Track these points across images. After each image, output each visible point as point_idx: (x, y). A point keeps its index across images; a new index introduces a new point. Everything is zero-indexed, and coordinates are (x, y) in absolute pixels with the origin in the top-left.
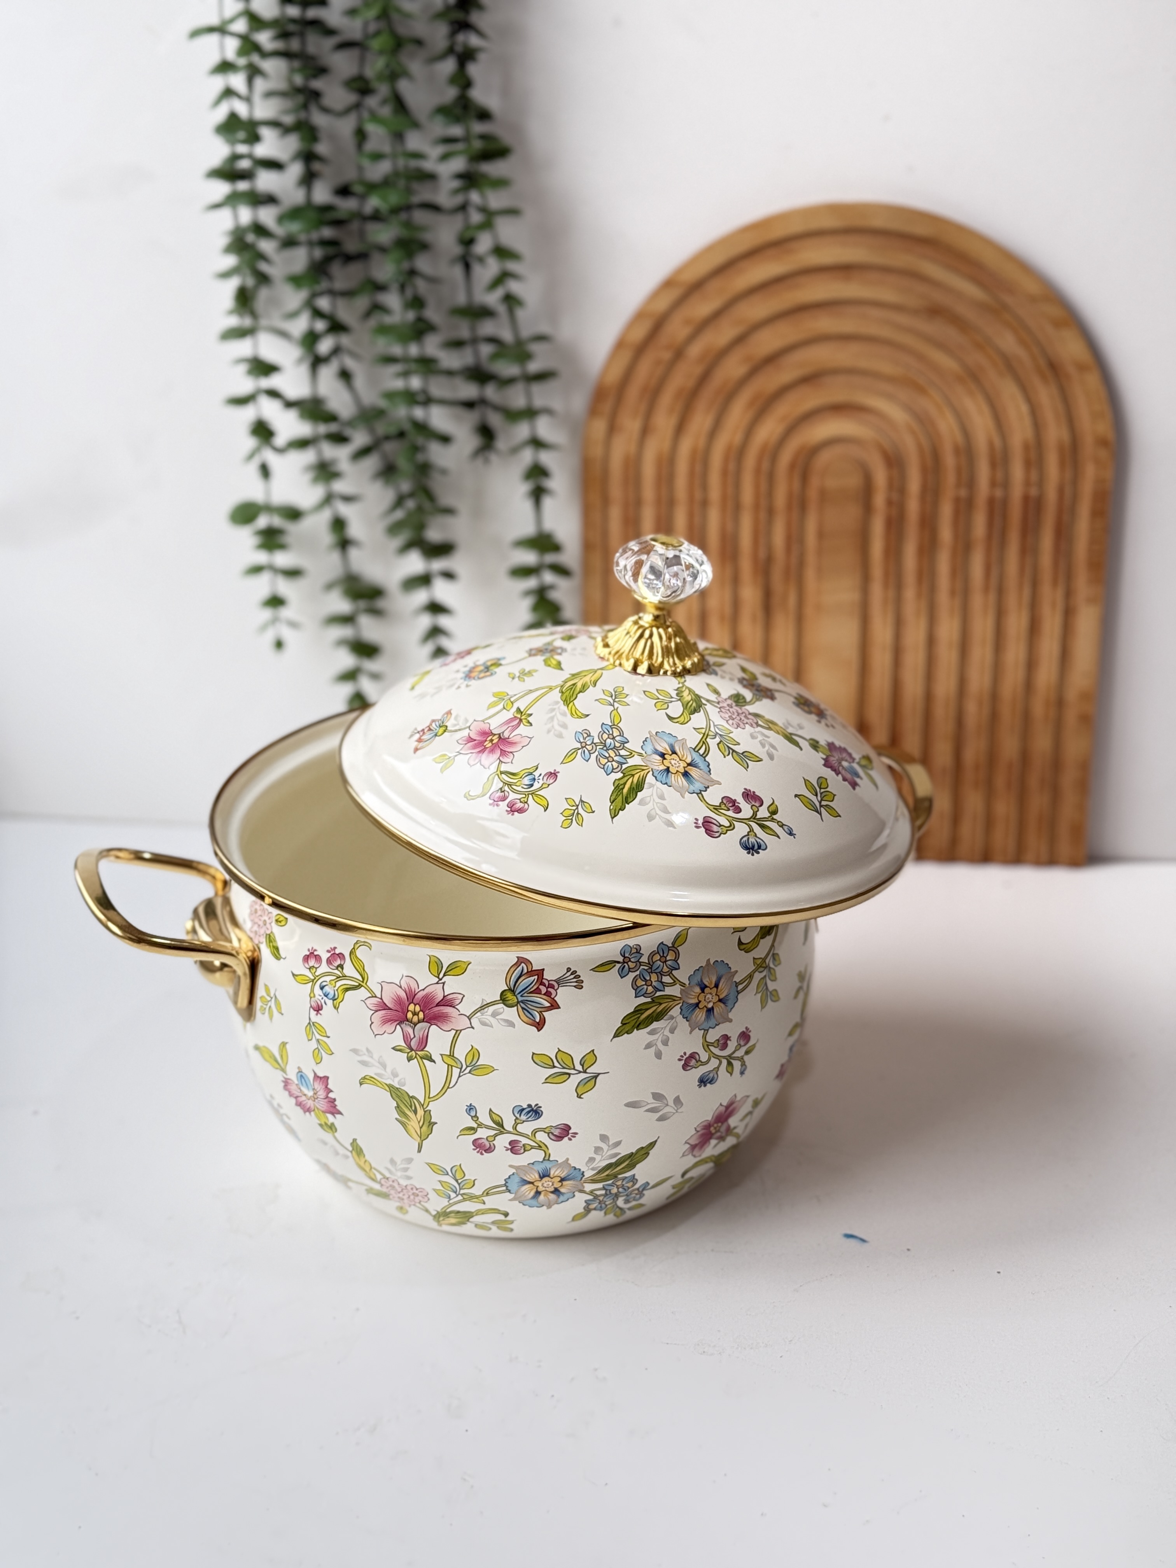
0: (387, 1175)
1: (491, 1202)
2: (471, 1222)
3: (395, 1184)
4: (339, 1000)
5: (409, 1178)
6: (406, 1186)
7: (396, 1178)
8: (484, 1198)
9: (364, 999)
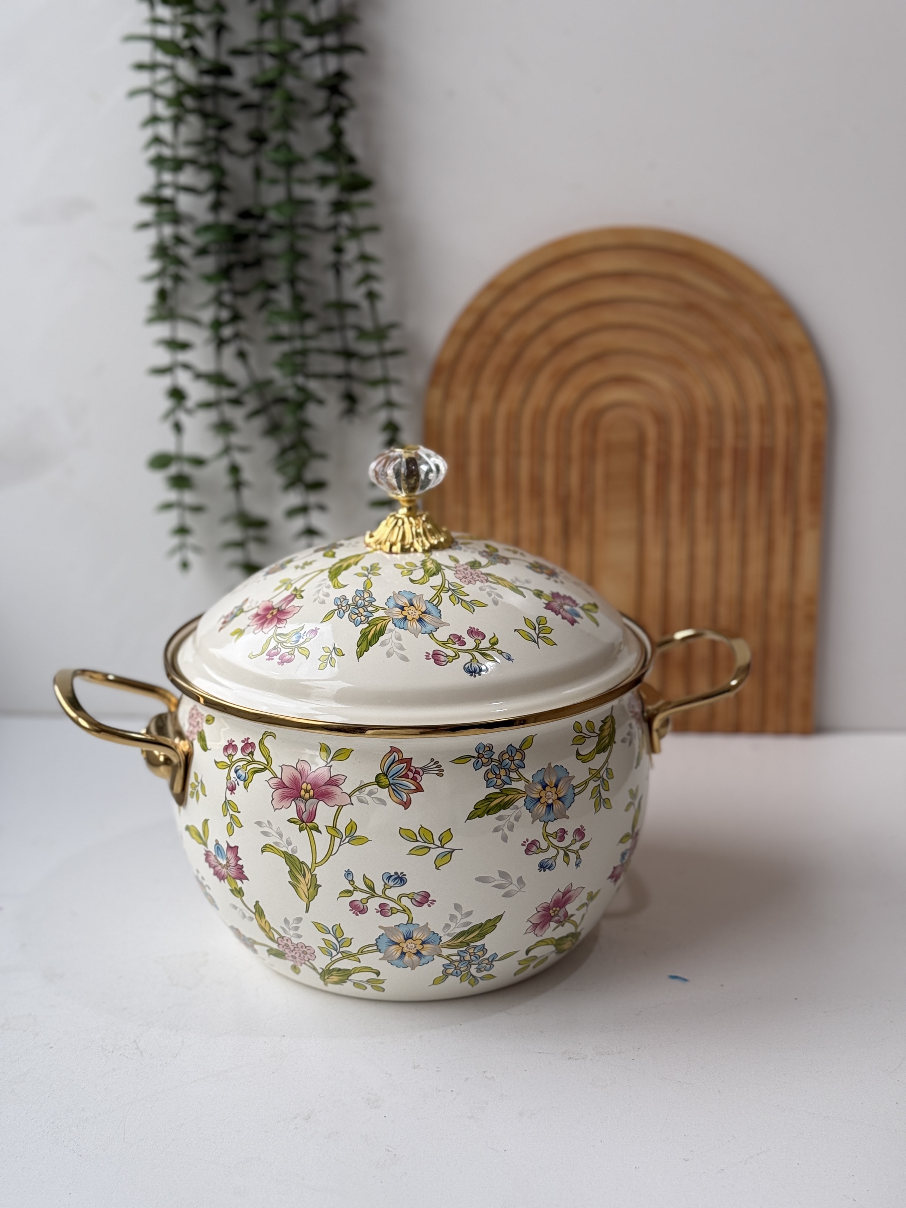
0: (283, 934)
1: (366, 960)
2: (350, 980)
3: (289, 943)
4: (248, 781)
5: (299, 936)
6: (297, 945)
7: (290, 937)
8: (360, 957)
9: (267, 780)
